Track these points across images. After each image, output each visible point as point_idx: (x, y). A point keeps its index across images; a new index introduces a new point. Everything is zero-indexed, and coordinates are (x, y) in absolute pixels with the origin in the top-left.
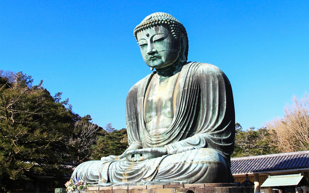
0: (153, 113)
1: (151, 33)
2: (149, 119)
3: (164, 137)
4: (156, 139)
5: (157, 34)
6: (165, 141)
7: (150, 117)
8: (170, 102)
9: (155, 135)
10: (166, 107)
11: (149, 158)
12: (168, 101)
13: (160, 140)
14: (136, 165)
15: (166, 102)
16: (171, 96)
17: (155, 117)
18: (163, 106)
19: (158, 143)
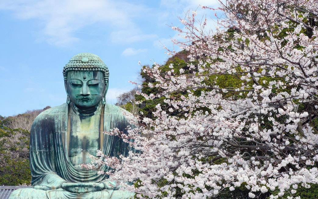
0: (79, 150)
1: (89, 77)
2: (74, 154)
3: (92, 173)
4: (84, 174)
5: (95, 80)
6: (93, 176)
7: (76, 152)
8: (97, 142)
9: (83, 170)
10: (93, 146)
11: (93, 191)
12: (95, 141)
13: (88, 175)
14: (84, 196)
15: (93, 141)
16: (98, 137)
17: (80, 153)
18: (90, 144)
19: (86, 178)
